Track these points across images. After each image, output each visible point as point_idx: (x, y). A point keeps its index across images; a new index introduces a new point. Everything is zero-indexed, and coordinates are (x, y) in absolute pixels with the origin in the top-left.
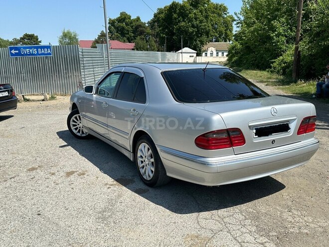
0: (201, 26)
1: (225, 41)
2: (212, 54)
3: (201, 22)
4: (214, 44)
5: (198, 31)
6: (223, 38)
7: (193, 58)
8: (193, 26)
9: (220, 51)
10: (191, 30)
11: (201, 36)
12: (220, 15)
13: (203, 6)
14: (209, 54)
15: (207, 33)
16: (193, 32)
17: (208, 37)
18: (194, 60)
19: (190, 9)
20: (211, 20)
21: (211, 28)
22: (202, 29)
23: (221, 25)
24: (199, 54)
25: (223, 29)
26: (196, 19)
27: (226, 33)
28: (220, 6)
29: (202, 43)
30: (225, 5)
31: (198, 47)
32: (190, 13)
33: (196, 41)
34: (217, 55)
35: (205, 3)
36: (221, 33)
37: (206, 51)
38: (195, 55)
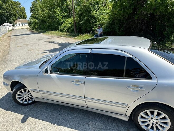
0: (11, 12)
1: (24, 19)
2: (19, 25)
3: (10, 10)
4: (19, 20)
5: (10, 14)
6: (22, 17)
7: (11, 28)
8: (6, 12)
9: (23, 23)
10: (6, 14)
11: (12, 17)
12: (18, 7)
13: (9, 2)
14: (18, 25)
15: (15, 15)
16: (7, 15)
17: (16, 17)
18: (12, 28)
19: (2, 4)
20: (15, 9)
21: (16, 13)
22: (11, 13)
23: (20, 11)
24: (14, 26)
25: (21, 13)
26: (7, 8)
27: (23, 15)
28: (17, 2)
29: (14, 20)
30: (19, 2)
31: (12, 22)
32: (3, 6)
33: (10, 19)
34: (22, 25)
35: (9, 1)
36: (21, 15)
37: (16, 23)
38: (12, 26)
